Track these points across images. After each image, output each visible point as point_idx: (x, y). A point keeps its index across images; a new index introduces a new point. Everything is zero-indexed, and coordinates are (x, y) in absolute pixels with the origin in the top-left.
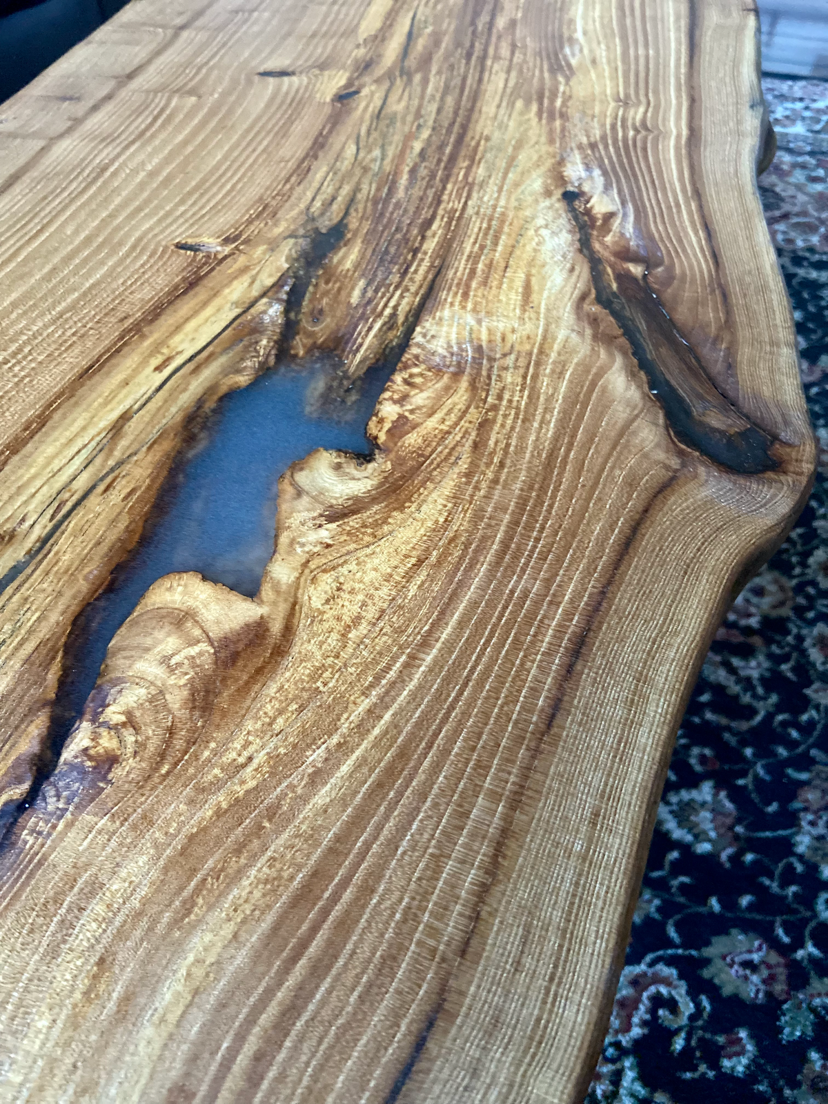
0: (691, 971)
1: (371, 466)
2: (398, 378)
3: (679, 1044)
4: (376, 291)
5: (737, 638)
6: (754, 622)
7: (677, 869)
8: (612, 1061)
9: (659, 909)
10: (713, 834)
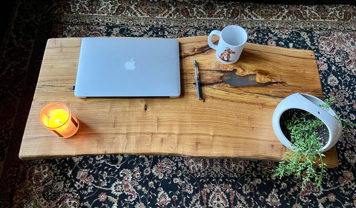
0: (137, 200)
3: (126, 200)
5: (205, 202)
6: (210, 205)
7: (153, 196)
8: (121, 190)
10: (161, 201)
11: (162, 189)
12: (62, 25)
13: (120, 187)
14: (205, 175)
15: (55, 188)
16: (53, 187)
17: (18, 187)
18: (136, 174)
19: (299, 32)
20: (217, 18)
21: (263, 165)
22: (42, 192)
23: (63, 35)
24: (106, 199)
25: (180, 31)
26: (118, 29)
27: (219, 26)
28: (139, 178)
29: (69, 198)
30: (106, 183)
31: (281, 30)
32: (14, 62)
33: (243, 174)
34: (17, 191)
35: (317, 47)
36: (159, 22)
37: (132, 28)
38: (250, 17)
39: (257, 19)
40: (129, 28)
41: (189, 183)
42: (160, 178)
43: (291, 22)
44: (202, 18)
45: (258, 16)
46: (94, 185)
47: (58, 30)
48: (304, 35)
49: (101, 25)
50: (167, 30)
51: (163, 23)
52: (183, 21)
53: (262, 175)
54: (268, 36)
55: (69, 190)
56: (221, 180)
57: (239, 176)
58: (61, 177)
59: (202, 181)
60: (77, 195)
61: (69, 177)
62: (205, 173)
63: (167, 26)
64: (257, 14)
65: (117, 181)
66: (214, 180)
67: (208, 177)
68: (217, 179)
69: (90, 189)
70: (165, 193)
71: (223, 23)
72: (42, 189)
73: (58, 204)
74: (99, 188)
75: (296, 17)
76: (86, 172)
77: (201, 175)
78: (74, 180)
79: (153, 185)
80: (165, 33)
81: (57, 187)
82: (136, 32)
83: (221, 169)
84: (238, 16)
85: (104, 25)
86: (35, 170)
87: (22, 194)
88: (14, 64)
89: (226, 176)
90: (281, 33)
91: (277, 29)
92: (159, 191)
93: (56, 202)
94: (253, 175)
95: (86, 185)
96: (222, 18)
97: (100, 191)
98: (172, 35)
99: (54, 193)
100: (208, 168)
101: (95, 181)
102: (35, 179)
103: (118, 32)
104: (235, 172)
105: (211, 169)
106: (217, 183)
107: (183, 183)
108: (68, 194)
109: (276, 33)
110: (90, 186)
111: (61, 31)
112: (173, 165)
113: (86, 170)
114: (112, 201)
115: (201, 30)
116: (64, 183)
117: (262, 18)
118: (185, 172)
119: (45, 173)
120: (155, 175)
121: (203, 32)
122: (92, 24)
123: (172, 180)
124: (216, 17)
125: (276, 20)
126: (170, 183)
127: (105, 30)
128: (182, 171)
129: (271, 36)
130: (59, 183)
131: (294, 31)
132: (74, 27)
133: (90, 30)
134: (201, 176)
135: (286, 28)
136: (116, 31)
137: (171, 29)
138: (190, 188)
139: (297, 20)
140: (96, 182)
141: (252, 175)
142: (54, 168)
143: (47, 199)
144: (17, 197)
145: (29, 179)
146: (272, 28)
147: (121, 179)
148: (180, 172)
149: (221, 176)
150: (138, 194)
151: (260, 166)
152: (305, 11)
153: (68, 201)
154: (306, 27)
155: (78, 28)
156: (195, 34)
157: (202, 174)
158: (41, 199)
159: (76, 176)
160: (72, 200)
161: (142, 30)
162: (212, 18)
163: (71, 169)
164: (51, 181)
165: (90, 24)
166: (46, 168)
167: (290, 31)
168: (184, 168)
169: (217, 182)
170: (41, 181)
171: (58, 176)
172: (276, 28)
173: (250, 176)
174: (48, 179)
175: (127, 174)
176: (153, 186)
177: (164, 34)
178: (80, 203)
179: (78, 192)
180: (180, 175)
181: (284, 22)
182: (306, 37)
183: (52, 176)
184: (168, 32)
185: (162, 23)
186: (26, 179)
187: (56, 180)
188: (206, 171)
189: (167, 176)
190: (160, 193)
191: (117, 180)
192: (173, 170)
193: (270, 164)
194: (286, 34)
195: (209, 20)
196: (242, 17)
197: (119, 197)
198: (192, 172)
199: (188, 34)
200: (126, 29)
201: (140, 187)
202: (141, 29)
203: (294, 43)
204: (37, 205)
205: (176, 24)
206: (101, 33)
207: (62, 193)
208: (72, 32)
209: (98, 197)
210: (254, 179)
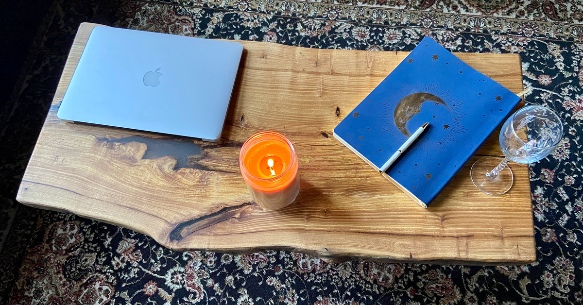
0: (203, 303)
1: (172, 171)
2: (198, 170)
3: (185, 299)
4: (227, 161)
7: (229, 300)
8: (181, 282)
9: (218, 295)
11: (246, 292)
12: (136, 3)
13: (179, 276)
14: (321, 279)
15: (83, 261)
16: (79, 260)
17: (29, 251)
18: (209, 260)
19: (545, 42)
20: (393, 6)
21: (430, 280)
22: (63, 264)
23: (135, 18)
24: (155, 293)
25: (324, 25)
26: (221, 15)
27: (394, 20)
28: (212, 266)
29: (101, 281)
30: (160, 266)
31: (511, 37)
32: (55, 56)
33: (390, 289)
34: (28, 257)
35: (575, 75)
36: (291, 6)
37: (245, 15)
38: (455, 8)
39: (467, 13)
40: (239, 15)
41: (293, 289)
42: (246, 272)
43: (534, 23)
44: (366, 5)
45: (471, 8)
46: (141, 266)
47: (128, 10)
48: (555, 50)
49: (196, 6)
50: (301, 22)
51: (297, 10)
52: (332, 7)
53: (424, 297)
54: (483, 46)
55: (102, 268)
56: (349, 294)
57: (382, 292)
58: (94, 245)
59: (316, 289)
60: (113, 278)
61: (107, 247)
62: (322, 276)
63: (303, 14)
64: (469, 3)
65: (176, 266)
66: (336, 291)
67: (327, 283)
68: (342, 289)
69: (134, 272)
70: (250, 300)
71: (404, 15)
72: (63, 260)
73: (83, 288)
74: (148, 274)
75: (544, 15)
76: (133, 243)
77: (315, 278)
78: (112, 254)
79: (233, 282)
80: (297, 27)
81: (86, 260)
82: (250, 22)
83: (352, 274)
84: (432, 4)
85: (201, 6)
86: (59, 229)
87: (34, 263)
88: (56, 58)
89: (358, 288)
90: (510, 42)
91: (503, 34)
92: (240, 294)
93: (81, 283)
94: (407, 295)
95: (129, 264)
96: (403, 7)
97: (149, 279)
98: (309, 31)
99: (80, 269)
100: (330, 269)
101: (143, 260)
102: (56, 243)
103: (221, 20)
104: (376, 284)
105: (334, 271)
106: (341, 298)
107: (282, 288)
108: (99, 275)
109: (499, 41)
110: (134, 267)
111: (132, 13)
112: (271, 255)
113: (133, 241)
114: (163, 297)
115: (360, 26)
116: (97, 256)
117: (477, 12)
118: (288, 269)
119: (72, 236)
120: (239, 267)
121: (364, 29)
122: (181, 4)
123: (265, 278)
124: (393, 4)
125: (504, 17)
126: (260, 284)
127: (201, 16)
128: (284, 266)
129: (488, 47)
130: (90, 255)
131: (536, 40)
132: (154, 7)
133: (176, 14)
134: (315, 280)
135: (521, 34)
136: (218, 18)
137: (309, 20)
138: (293, 298)
139: (546, 21)
140: (144, 262)
141: (405, 294)
142: (87, 230)
143: (68, 276)
144: (25, 267)
145: (48, 242)
146: (494, 32)
147: (184, 264)
148: (281, 267)
149: (350, 286)
150: (206, 292)
151: (424, 280)
152: (565, 4)
153: (97, 286)
154: (561, 35)
155: (159, 8)
156: (348, 32)
157: (318, 277)
158: (59, 276)
159: (117, 248)
160: (104, 285)
161: (260, 20)
162: (384, 6)
163: (110, 235)
164: (79, 249)
165: (179, 3)
166: (75, 229)
167: (529, 39)
168: (288, 263)
169: (341, 295)
170: (64, 248)
171: (91, 244)
172: (502, 32)
173: (401, 295)
174: (74, 246)
175: (195, 257)
176: (232, 284)
177: (296, 29)
178: (115, 292)
179: (115, 273)
180: (280, 273)
181: (519, 22)
182: (556, 53)
183: (81, 243)
184: (303, 25)
185: (295, 9)
186: (43, 242)
187: (86, 249)
188: (325, 272)
189: (258, 271)
190: (242, 298)
191: (178, 265)
192: (269, 263)
193: (442, 279)
194: (518, 45)
195: (378, 9)
196: (439, 7)
197: (175, 293)
198: (301, 272)
199: (336, 31)
200: (235, 15)
201: (211, 283)
202: (258, 16)
203: (532, 64)
204: (51, 284)
205: (319, 13)
206: (194, 20)
207: (91, 272)
208: (150, 15)
209: (143, 288)
210: (408, 302)
